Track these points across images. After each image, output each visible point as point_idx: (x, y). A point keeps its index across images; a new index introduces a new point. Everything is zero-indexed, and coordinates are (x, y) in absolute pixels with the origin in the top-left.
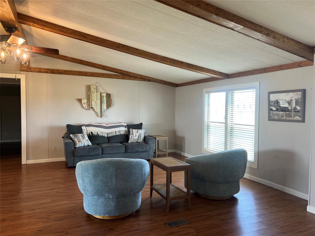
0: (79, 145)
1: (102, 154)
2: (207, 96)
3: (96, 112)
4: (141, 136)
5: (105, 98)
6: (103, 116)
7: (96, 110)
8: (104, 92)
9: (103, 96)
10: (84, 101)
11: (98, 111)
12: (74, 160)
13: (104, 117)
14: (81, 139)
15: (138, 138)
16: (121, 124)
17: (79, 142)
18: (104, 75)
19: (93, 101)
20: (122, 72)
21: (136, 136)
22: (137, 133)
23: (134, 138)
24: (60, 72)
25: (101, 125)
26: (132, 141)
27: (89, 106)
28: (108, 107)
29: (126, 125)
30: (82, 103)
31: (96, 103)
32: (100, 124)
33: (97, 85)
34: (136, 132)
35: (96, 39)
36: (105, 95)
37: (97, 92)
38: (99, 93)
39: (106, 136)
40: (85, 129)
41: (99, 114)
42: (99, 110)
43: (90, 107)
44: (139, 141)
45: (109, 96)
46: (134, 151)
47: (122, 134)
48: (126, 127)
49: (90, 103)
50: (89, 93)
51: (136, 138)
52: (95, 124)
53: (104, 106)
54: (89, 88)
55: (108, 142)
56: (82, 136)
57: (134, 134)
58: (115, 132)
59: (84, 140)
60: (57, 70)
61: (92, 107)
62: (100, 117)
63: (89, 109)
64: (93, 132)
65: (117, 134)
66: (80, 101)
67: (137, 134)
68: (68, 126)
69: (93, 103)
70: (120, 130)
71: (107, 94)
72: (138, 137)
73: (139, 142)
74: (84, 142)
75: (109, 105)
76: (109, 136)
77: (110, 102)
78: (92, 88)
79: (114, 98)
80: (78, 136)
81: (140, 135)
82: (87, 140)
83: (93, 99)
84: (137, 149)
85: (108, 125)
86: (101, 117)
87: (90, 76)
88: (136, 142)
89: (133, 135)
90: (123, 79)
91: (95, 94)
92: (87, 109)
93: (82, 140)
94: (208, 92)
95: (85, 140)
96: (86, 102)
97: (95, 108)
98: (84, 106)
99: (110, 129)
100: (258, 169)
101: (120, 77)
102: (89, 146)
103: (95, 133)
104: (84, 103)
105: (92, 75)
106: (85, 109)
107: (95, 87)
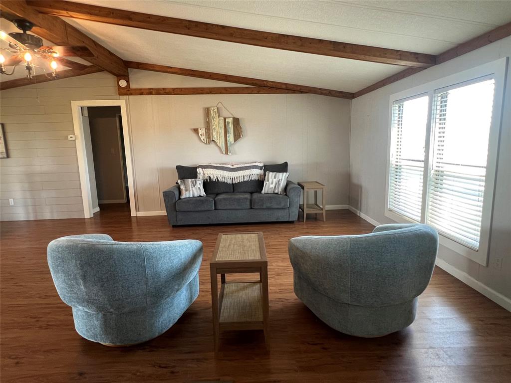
0: (186, 195)
1: (215, 209)
2: (397, 108)
3: (219, 147)
4: (280, 183)
5: (231, 126)
6: (230, 152)
7: (219, 145)
8: (230, 116)
9: (228, 123)
10: (202, 131)
11: (222, 145)
12: (176, 217)
13: (231, 154)
14: (190, 186)
15: (275, 187)
16: (254, 164)
17: (186, 191)
18: (229, 90)
19: (213, 131)
20: (254, 82)
21: (272, 183)
22: (275, 178)
23: (269, 186)
24: (167, 91)
25: (224, 166)
26: (266, 192)
27: (209, 137)
28: (235, 140)
29: (262, 165)
30: (198, 133)
31: (218, 133)
32: (223, 164)
33: (220, 106)
34: (273, 177)
35: (148, 19)
36: (230, 120)
37: (219, 116)
38: (223, 118)
39: (229, 182)
40: (201, 171)
41: (224, 149)
42: (224, 144)
43: (210, 140)
44: (276, 191)
45: (236, 121)
46: (265, 207)
47: (253, 180)
48: (261, 169)
49: (209, 134)
50: (208, 120)
51: (272, 186)
52: (216, 165)
53: (231, 138)
54: (207, 111)
55: (233, 192)
56: (192, 183)
57: (270, 180)
58: (243, 177)
59: (194, 188)
60: (164, 89)
61: (213, 140)
62: (225, 154)
63: (209, 143)
64: (212, 177)
65: (246, 179)
66: (196, 131)
67: (275, 180)
68: (179, 168)
69: (214, 134)
70: (251, 173)
71: (234, 118)
72: (276, 184)
73: (277, 194)
74: (193, 191)
75: (237, 136)
76: (234, 182)
77: (238, 130)
78: (212, 111)
79: (245, 125)
80: (186, 182)
81: (278, 182)
82: (199, 188)
83: (213, 127)
84: (269, 205)
85: (235, 167)
86: (227, 153)
87: (209, 94)
88: (272, 192)
89: (268, 181)
90: (258, 93)
91: (216, 120)
92: (206, 144)
93: (191, 188)
94: (400, 101)
95: (196, 188)
96: (205, 133)
97: (218, 141)
98: (202, 139)
99: (236, 172)
100: (487, 265)
101: (253, 91)
102: (201, 196)
103: (214, 179)
104: (201, 135)
105: (211, 92)
106: (204, 143)
107: (216, 110)
